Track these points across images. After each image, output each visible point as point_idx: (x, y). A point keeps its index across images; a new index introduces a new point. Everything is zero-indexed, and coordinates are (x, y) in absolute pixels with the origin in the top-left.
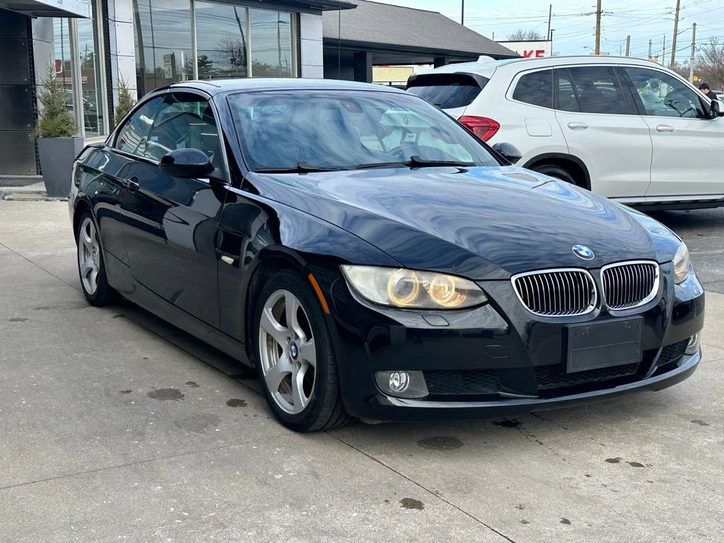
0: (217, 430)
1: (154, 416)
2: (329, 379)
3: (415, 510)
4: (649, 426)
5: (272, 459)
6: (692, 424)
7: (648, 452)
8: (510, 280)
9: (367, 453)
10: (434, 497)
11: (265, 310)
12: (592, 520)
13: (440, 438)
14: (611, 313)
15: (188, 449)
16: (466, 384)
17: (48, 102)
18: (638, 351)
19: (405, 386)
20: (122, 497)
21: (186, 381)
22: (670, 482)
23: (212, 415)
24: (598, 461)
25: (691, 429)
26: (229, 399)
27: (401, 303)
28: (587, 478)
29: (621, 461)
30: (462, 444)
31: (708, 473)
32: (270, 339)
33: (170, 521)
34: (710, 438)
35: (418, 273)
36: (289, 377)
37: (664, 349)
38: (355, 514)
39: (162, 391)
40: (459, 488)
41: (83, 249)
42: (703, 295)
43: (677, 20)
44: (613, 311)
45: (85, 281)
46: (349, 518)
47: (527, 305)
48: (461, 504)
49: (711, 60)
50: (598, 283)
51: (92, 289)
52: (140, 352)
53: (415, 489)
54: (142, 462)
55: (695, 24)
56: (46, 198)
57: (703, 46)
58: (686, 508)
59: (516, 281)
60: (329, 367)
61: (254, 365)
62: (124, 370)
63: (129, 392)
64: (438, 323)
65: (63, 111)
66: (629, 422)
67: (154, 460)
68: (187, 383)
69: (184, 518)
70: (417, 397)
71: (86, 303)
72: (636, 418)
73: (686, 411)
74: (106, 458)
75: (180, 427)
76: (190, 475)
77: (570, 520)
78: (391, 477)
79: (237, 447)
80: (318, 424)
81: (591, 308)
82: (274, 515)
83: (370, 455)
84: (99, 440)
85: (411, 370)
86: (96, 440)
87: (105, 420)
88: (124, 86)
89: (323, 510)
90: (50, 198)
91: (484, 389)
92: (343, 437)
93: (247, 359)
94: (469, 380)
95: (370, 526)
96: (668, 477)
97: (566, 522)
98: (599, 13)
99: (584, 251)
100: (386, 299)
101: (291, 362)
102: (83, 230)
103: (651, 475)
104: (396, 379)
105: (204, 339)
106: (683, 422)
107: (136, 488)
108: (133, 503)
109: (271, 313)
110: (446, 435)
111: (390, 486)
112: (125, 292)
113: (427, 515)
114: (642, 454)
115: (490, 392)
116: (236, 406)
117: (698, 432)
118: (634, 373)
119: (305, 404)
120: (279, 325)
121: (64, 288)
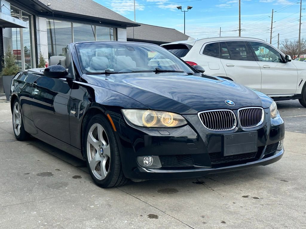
0: (66, 188)
1: (38, 183)
2: (116, 162)
3: (154, 219)
4: (262, 182)
5: (90, 199)
6: (280, 181)
7: (261, 193)
8: (197, 114)
9: (134, 196)
10: (163, 213)
11: (89, 133)
12: (236, 221)
13: (168, 189)
14: (243, 129)
15: (52, 196)
16: (178, 162)
17: (7, 61)
18: (256, 147)
19: (151, 163)
20: (17, 217)
21: (56, 169)
22: (271, 205)
23: (65, 182)
24: (239, 197)
25: (280, 183)
26: (74, 176)
27: (149, 125)
28: (234, 204)
29: (249, 197)
30: (178, 191)
31: (288, 201)
32: (92, 146)
33: (38, 226)
34: (289, 187)
35: (156, 111)
36: (100, 163)
37: (267, 147)
38: (126, 222)
39: (44, 173)
40: (175, 209)
41: (15, 116)
42: (284, 123)
43: (271, 33)
44: (244, 129)
45: (15, 130)
46: (123, 223)
47: (205, 126)
48: (176, 216)
49: (286, 48)
50: (237, 116)
51: (18, 133)
52: (36, 158)
53: (155, 210)
54: (29, 202)
55: (279, 34)
56: (6, 101)
57: (282, 43)
58: (278, 216)
59: (200, 115)
60: (116, 157)
61: (85, 159)
62: (28, 165)
63: (28, 174)
64: (165, 134)
65: (14, 64)
66: (253, 181)
67: (35, 201)
68: (56, 170)
69: (45, 225)
70: (156, 168)
71: (16, 140)
72: (256, 179)
73: (278, 176)
74: (12, 201)
75: (49, 187)
76: (51, 207)
77: (225, 221)
78: (144, 205)
79: (75, 195)
80: (112, 184)
81: (234, 127)
82: (88, 223)
83: (136, 197)
84: (10, 193)
85: (154, 155)
86: (9, 193)
87: (15, 185)
88: (42, 56)
89: (111, 220)
90: (8, 101)
91: (187, 164)
92: (124, 189)
93: (82, 156)
94: (180, 160)
95: (132, 226)
96: (270, 203)
97: (223, 222)
98: (240, 30)
99: (230, 102)
100: (142, 124)
101: (101, 156)
102: (15, 107)
103: (262, 202)
104: (147, 160)
105: (65, 151)
106: (277, 181)
107: (24, 213)
108: (22, 219)
109: (92, 134)
110: (171, 188)
111: (143, 209)
112: (33, 134)
113: (160, 221)
114: (258, 194)
115: (190, 165)
116: (76, 178)
117: (283, 184)
118: (254, 157)
119: (106, 174)
120: (96, 140)
121: (7, 134)
